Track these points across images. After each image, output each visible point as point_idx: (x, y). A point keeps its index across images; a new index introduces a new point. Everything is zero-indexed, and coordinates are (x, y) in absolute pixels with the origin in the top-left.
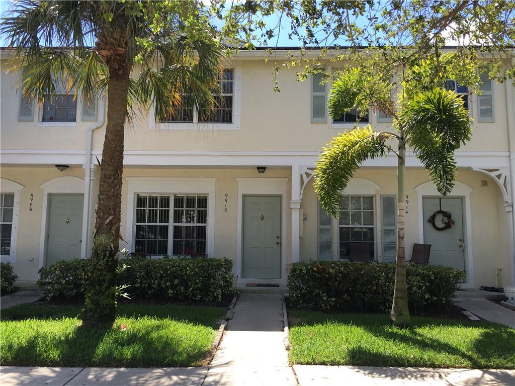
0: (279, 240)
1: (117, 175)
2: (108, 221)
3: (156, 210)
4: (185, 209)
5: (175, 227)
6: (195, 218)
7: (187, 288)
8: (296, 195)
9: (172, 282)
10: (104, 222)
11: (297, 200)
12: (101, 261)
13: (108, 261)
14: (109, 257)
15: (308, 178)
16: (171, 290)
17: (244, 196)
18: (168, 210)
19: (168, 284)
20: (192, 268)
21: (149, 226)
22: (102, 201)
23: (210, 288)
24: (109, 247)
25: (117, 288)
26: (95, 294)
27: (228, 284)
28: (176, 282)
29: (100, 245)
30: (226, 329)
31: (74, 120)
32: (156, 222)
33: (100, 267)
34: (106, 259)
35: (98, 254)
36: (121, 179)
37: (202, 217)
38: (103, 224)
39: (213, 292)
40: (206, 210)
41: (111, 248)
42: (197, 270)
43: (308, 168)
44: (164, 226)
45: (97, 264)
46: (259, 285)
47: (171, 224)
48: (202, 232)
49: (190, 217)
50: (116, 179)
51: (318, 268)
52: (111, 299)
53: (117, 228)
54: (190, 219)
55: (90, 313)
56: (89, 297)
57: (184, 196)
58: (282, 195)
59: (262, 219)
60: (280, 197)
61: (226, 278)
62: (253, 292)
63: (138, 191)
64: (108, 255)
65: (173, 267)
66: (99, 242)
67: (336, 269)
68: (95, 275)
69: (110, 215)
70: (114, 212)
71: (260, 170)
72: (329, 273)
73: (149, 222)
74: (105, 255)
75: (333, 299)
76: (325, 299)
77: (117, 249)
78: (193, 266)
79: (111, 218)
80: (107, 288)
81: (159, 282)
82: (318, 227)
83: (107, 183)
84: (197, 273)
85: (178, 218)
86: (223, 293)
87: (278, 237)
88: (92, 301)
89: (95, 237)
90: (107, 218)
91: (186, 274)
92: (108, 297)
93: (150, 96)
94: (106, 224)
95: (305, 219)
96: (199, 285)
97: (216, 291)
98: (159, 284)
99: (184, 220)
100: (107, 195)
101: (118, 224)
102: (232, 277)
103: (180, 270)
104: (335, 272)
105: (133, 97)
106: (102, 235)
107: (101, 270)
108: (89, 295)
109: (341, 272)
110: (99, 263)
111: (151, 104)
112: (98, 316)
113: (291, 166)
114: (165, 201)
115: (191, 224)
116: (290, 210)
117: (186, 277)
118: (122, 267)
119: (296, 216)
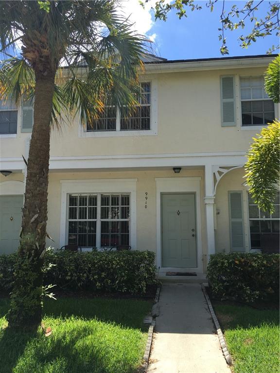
0: (194, 233)
1: (43, 173)
2: (33, 219)
3: (86, 208)
4: (110, 206)
5: (102, 222)
6: (119, 214)
7: (113, 281)
8: (210, 191)
9: (100, 275)
10: (30, 221)
11: (211, 197)
12: (26, 260)
13: (33, 261)
14: (35, 257)
15: (220, 176)
16: (99, 283)
17: (162, 194)
18: (96, 208)
19: (96, 277)
20: (118, 261)
21: (80, 222)
22: (28, 200)
23: (135, 280)
24: (35, 246)
25: (43, 287)
26: (20, 294)
27: (152, 275)
28: (103, 275)
29: (26, 244)
30: (155, 331)
31: (15, 132)
32: (86, 218)
33: (25, 267)
34: (31, 259)
35: (24, 253)
36: (47, 177)
37: (126, 213)
38: (28, 222)
39: (138, 284)
40: (128, 208)
41: (36, 247)
42: (122, 263)
43: (220, 167)
44: (93, 222)
45: (22, 263)
46: (178, 274)
47: (99, 220)
48: (125, 226)
49: (115, 213)
50: (42, 177)
51: (240, 261)
52: (36, 300)
53: (43, 226)
54: (115, 215)
55: (15, 315)
56: (15, 298)
57: (109, 196)
58: (196, 192)
59: (179, 214)
60: (194, 194)
61: (150, 270)
62: (174, 282)
63: (70, 192)
64: (33, 255)
65: (100, 260)
66: (24, 241)
67: (259, 262)
68: (20, 276)
69: (35, 213)
70: (40, 210)
71: (176, 171)
72: (251, 266)
73: (80, 218)
74: (30, 254)
75: (258, 293)
76: (249, 292)
77: (43, 247)
78: (119, 260)
79: (36, 216)
80: (32, 289)
81: (88, 275)
82: (229, 220)
83: (33, 181)
84: (123, 266)
85: (105, 214)
86: (147, 285)
87: (193, 230)
88: (17, 302)
89: (20, 236)
90: (33, 216)
91: (112, 268)
92: (33, 298)
93: (76, 104)
94: (32, 223)
95: (218, 213)
96: (125, 278)
97: (140, 283)
98: (88, 277)
99: (110, 216)
100: (32, 193)
101: (43, 222)
102: (155, 268)
103: (106, 264)
104: (258, 265)
105: (61, 105)
106: (27, 234)
107: (26, 270)
108: (15, 296)
109: (264, 266)
110: (25, 263)
111: (77, 111)
112: (23, 319)
113: (204, 167)
114: (93, 200)
115: (116, 220)
116: (205, 205)
117: (112, 270)
118: (48, 266)
119: (210, 211)
